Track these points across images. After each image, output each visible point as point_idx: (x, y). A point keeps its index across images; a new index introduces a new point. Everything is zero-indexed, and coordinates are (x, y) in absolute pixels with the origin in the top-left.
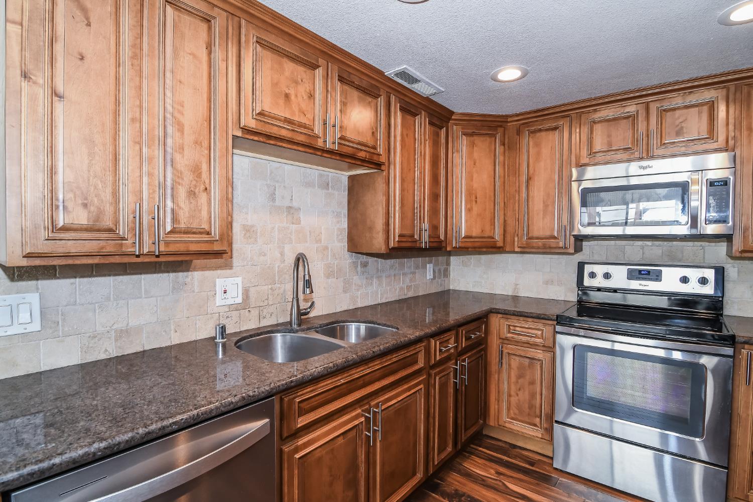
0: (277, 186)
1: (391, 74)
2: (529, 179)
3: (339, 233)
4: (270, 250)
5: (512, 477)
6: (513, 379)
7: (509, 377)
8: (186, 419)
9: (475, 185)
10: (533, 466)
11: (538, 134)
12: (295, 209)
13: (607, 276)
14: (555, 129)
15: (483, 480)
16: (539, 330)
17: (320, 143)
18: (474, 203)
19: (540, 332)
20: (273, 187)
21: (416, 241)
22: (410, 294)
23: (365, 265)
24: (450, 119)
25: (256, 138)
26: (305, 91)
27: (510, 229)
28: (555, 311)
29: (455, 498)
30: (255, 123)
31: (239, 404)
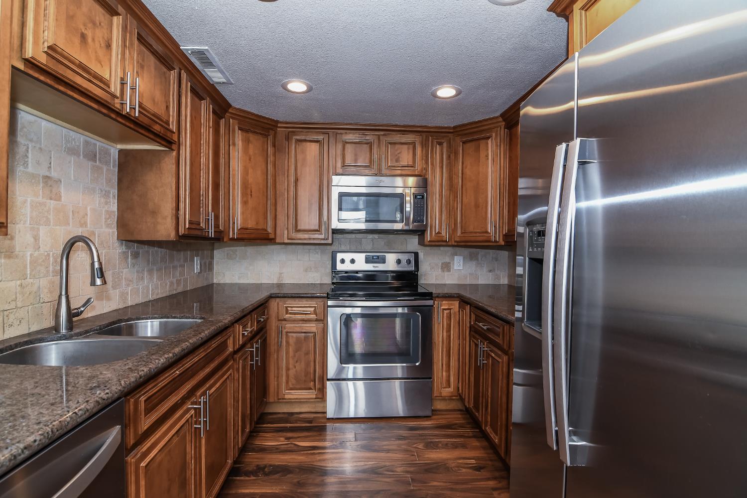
0: (30, 146)
1: (187, 50)
3: (108, 216)
4: (19, 232)
5: (299, 437)
6: (291, 353)
7: (287, 353)
8: (40, 440)
9: (251, 180)
10: (311, 423)
11: (305, 144)
12: (54, 181)
13: (352, 261)
14: (316, 141)
15: (277, 449)
16: (312, 307)
17: (117, 104)
18: (250, 196)
19: (313, 309)
20: (25, 147)
21: (202, 229)
22: (180, 289)
23: (136, 256)
24: (226, 111)
25: (42, 78)
26: (103, 38)
27: (280, 222)
29: (259, 472)
30: (45, 58)
31: (95, 410)
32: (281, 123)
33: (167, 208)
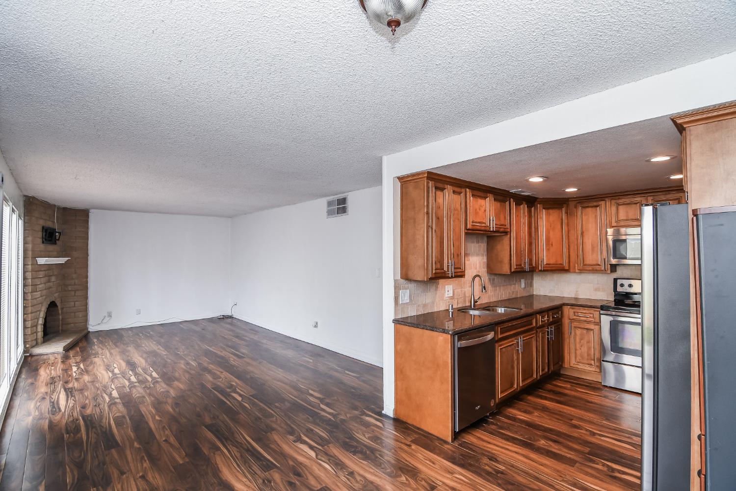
2: (582, 233)
6: (578, 341)
7: (575, 340)
9: (551, 236)
10: (591, 384)
11: (587, 209)
13: (630, 286)
14: (597, 206)
16: (591, 313)
17: (488, 228)
18: (551, 246)
19: (591, 315)
21: (522, 268)
22: (514, 296)
24: (536, 202)
27: (572, 260)
28: (599, 304)
32: (570, 198)
33: (506, 260)
